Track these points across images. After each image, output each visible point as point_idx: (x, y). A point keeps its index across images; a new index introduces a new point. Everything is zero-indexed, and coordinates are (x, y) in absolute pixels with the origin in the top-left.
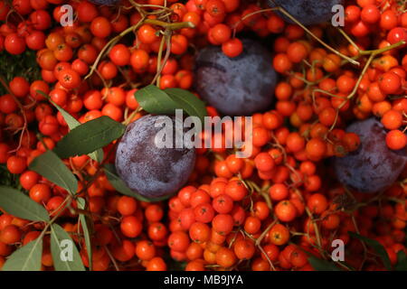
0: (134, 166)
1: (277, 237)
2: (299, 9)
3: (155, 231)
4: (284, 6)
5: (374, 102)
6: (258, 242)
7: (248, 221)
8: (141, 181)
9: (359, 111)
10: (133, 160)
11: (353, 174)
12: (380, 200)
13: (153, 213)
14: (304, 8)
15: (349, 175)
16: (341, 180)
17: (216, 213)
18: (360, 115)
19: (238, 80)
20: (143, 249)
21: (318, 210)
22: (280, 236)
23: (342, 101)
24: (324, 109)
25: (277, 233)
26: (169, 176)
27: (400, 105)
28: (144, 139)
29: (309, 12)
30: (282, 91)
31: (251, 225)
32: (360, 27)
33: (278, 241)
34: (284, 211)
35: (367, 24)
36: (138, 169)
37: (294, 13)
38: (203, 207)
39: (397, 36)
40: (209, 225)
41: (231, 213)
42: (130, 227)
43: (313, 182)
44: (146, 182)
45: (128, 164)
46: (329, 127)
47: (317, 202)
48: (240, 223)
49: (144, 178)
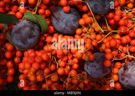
0: (15, 35)
1: (53, 78)
2: (93, 6)
3: (16, 60)
4: (89, 3)
5: (106, 48)
6: (46, 77)
7: (46, 69)
8: (16, 41)
9: (101, 49)
10: (16, 32)
11: (89, 68)
12: (96, 81)
13: (18, 53)
14: (95, 6)
15: (87, 68)
16: (85, 69)
17: (35, 62)
18: (101, 50)
19: (64, 20)
20: (9, 64)
21: (72, 75)
22: (54, 79)
23: (95, 43)
24: (88, 43)
25: (54, 77)
26: (25, 42)
27: (114, 52)
28: (22, 27)
29: (96, 8)
30: (79, 31)
31: (46, 71)
32: (112, 21)
33: (53, 80)
34: (60, 71)
35: (115, 21)
36: (16, 36)
37: (91, 7)
38: (32, 58)
39: (123, 29)
40: (31, 64)
41: (40, 64)
42: (8, 55)
43: (76, 66)
44: (17, 41)
45: (14, 33)
46: (87, 49)
47: (73, 73)
48: (43, 68)
49: (17, 40)
